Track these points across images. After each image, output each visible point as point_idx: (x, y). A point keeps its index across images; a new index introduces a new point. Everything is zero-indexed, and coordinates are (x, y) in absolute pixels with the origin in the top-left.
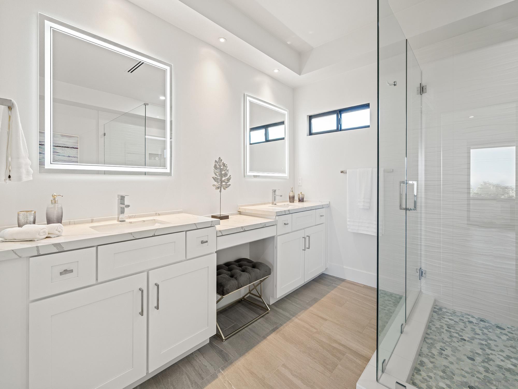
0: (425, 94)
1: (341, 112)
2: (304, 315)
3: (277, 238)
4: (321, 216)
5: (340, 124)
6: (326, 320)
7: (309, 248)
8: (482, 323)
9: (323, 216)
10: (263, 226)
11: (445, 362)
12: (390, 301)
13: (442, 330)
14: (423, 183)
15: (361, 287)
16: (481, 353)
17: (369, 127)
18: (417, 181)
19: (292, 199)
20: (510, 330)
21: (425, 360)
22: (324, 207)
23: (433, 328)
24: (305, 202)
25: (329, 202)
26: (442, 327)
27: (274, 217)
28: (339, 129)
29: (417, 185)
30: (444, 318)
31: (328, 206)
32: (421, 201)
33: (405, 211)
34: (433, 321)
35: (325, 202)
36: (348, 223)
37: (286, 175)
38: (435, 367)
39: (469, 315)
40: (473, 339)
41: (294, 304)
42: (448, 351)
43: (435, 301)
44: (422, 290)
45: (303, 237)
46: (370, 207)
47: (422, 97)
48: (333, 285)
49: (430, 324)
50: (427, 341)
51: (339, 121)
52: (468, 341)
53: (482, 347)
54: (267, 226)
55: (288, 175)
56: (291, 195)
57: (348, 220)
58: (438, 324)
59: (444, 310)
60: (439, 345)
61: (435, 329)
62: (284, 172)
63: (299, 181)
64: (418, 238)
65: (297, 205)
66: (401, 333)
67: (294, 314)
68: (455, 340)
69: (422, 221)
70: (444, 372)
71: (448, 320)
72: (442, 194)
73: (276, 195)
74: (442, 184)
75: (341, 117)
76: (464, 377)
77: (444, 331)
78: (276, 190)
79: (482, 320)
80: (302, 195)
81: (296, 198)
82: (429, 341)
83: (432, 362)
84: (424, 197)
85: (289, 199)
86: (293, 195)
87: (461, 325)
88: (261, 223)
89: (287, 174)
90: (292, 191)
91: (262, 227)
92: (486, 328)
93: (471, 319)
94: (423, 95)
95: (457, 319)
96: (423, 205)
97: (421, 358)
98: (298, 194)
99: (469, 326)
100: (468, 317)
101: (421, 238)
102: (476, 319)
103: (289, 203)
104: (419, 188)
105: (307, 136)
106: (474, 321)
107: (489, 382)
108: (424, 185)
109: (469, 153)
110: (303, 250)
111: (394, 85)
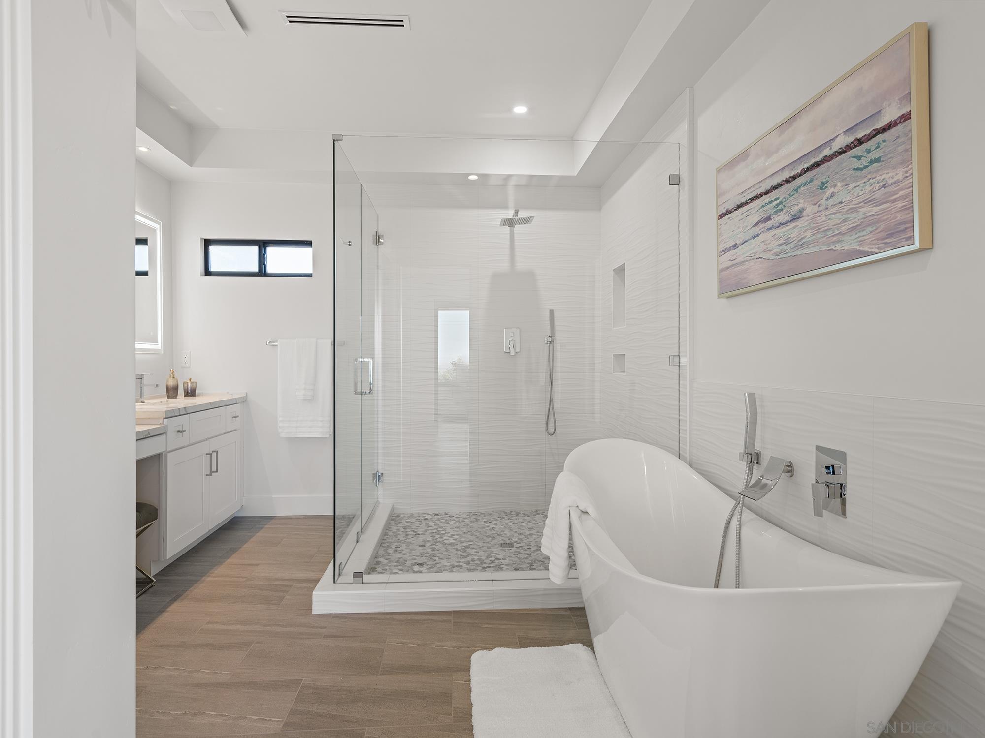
0: (381, 245)
1: (266, 245)
2: (221, 570)
3: (166, 457)
4: (234, 417)
5: (264, 264)
6: (257, 565)
7: (217, 471)
8: (436, 517)
9: (238, 416)
10: (146, 435)
11: (399, 555)
12: (342, 523)
13: (399, 533)
14: (380, 360)
15: (301, 519)
16: (431, 540)
17: (310, 276)
18: (373, 358)
19: (172, 392)
20: (457, 516)
21: (381, 560)
22: (238, 402)
23: (390, 533)
24: (197, 396)
25: (246, 393)
26: (398, 530)
27: (161, 421)
28: (262, 272)
29: (373, 364)
30: (402, 522)
31: (244, 400)
32: (379, 386)
33: (360, 395)
34: (390, 528)
35: (238, 394)
36: (280, 424)
37: (158, 346)
38: (390, 562)
39: (425, 514)
40: (426, 531)
41: (196, 564)
42: (403, 547)
43: (393, 509)
44: (379, 500)
45: (207, 454)
46: (313, 396)
47: (378, 248)
48: (257, 526)
49: (387, 531)
50: (383, 545)
51: (262, 259)
52: (422, 534)
53: (433, 535)
54: (151, 435)
55: (161, 346)
56: (171, 383)
57: (280, 419)
58: (394, 529)
59: (402, 516)
60: (394, 546)
61: (392, 534)
62: (155, 341)
63: (184, 357)
64: (374, 432)
65: (181, 402)
66: (357, 542)
67: (203, 574)
68: (409, 537)
69: (379, 409)
70: (397, 562)
71: (405, 523)
72: (401, 374)
73: (143, 384)
74: (401, 361)
75: (265, 252)
76: (415, 559)
77: (400, 533)
78: (143, 375)
79: (436, 515)
80: (192, 383)
81: (181, 391)
82: (385, 545)
83: (386, 559)
84: (381, 378)
85: (167, 392)
86: (175, 383)
87: (417, 524)
88: (142, 431)
89: (160, 344)
90: (174, 377)
91: (145, 437)
92: (439, 520)
93: (427, 517)
94: (380, 246)
95: (413, 520)
96: (380, 389)
97: (376, 560)
98: (184, 383)
99: (424, 522)
100: (424, 515)
101: (378, 432)
102: (431, 515)
103: (166, 399)
104: (375, 368)
105: (202, 275)
106: (429, 517)
107: (433, 556)
108: (381, 363)
109: (436, 316)
110: (207, 475)
111: (348, 245)
